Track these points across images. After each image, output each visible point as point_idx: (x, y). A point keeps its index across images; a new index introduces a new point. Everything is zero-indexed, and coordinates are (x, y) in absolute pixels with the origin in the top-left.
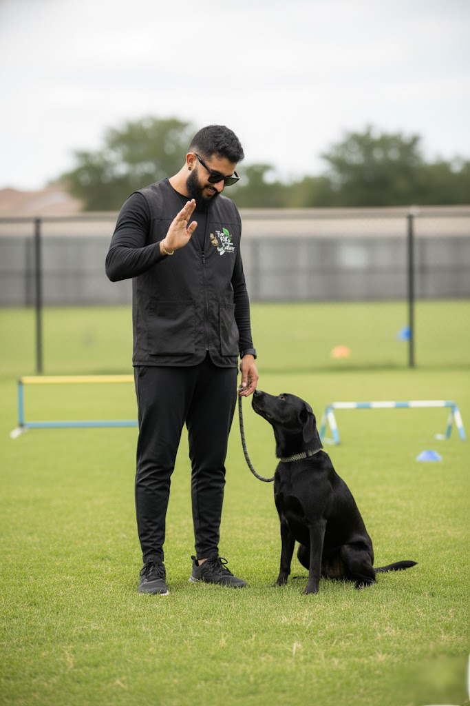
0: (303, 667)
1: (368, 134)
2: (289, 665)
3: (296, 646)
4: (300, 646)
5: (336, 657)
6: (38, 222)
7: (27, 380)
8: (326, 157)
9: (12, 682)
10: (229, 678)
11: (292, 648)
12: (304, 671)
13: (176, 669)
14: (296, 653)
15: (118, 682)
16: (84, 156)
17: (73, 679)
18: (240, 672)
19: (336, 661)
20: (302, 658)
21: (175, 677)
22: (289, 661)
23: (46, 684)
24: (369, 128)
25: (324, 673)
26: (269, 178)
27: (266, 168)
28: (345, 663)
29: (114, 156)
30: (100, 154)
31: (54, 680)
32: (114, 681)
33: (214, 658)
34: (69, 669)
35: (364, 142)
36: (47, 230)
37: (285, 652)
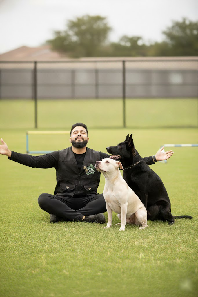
0: (144, 265)
1: (184, 22)
2: (138, 264)
3: (142, 255)
4: (143, 255)
5: (159, 260)
6: (36, 63)
7: (30, 132)
8: (164, 33)
9: (19, 271)
10: (112, 270)
11: (139, 256)
12: (145, 267)
13: (89, 265)
14: (141, 258)
15: (64, 271)
16: (58, 33)
17: (46, 270)
18: (116, 267)
19: (159, 262)
20: (144, 261)
21: (88, 269)
22: (138, 262)
23: (34, 272)
24: (184, 20)
25: (153, 267)
26: (140, 43)
27: (139, 38)
28: (164, 263)
29: (71, 33)
30: (66, 32)
31: (37, 270)
32: (63, 271)
33: (105, 261)
34: (43, 265)
35: (182, 26)
36: (40, 66)
37: (137, 258)
